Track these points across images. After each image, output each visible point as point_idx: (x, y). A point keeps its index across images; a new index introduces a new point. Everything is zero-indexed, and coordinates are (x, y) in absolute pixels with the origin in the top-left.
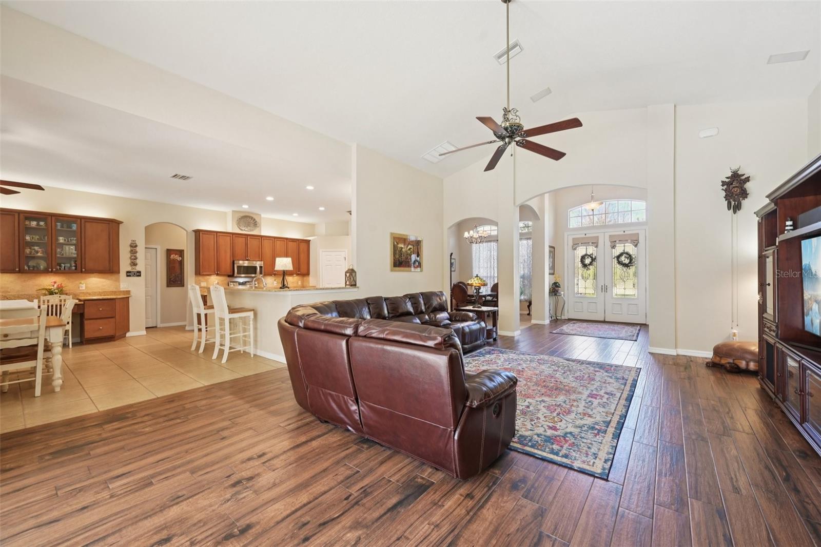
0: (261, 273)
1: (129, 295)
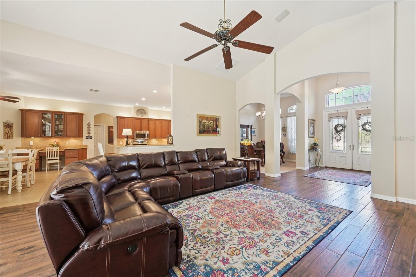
0: (148, 137)
1: (87, 147)
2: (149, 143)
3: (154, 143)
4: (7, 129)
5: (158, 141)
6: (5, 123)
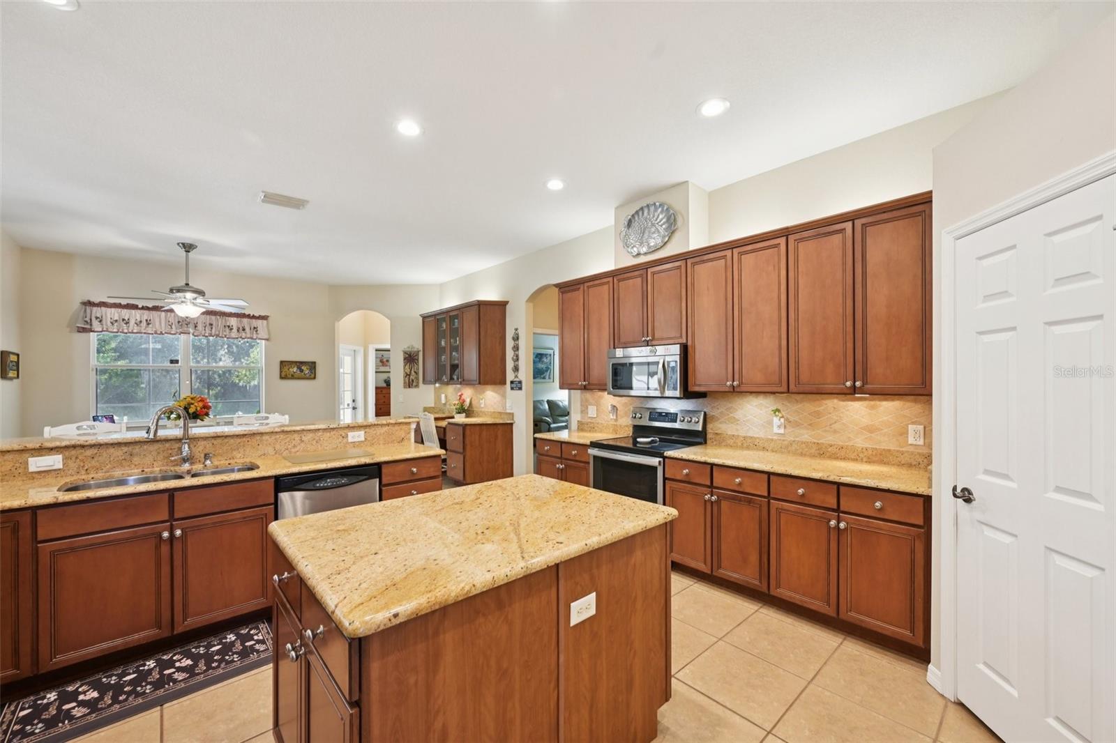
1: (513, 419)
2: (720, 426)
3: (756, 432)
4: (407, 367)
5: (789, 417)
6: (405, 353)
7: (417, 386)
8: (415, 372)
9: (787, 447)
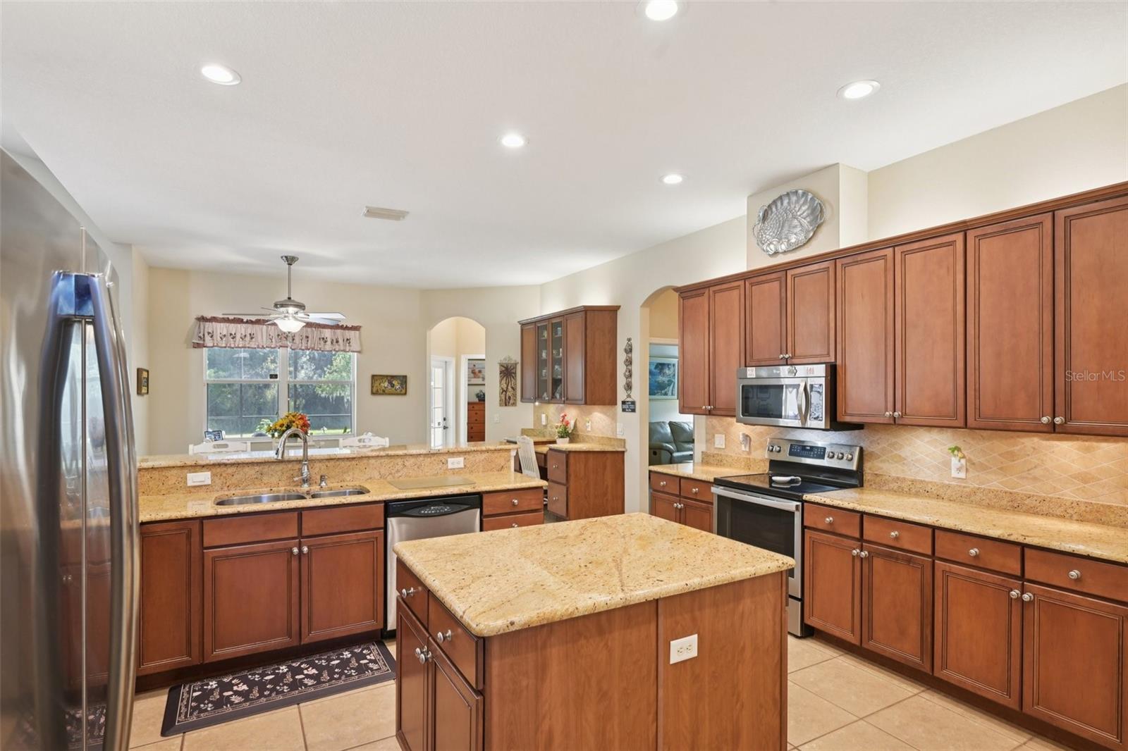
1: (624, 447)
2: (881, 465)
3: (928, 475)
4: (504, 382)
5: (972, 457)
6: (501, 365)
7: (514, 404)
8: (512, 388)
9: (969, 496)
